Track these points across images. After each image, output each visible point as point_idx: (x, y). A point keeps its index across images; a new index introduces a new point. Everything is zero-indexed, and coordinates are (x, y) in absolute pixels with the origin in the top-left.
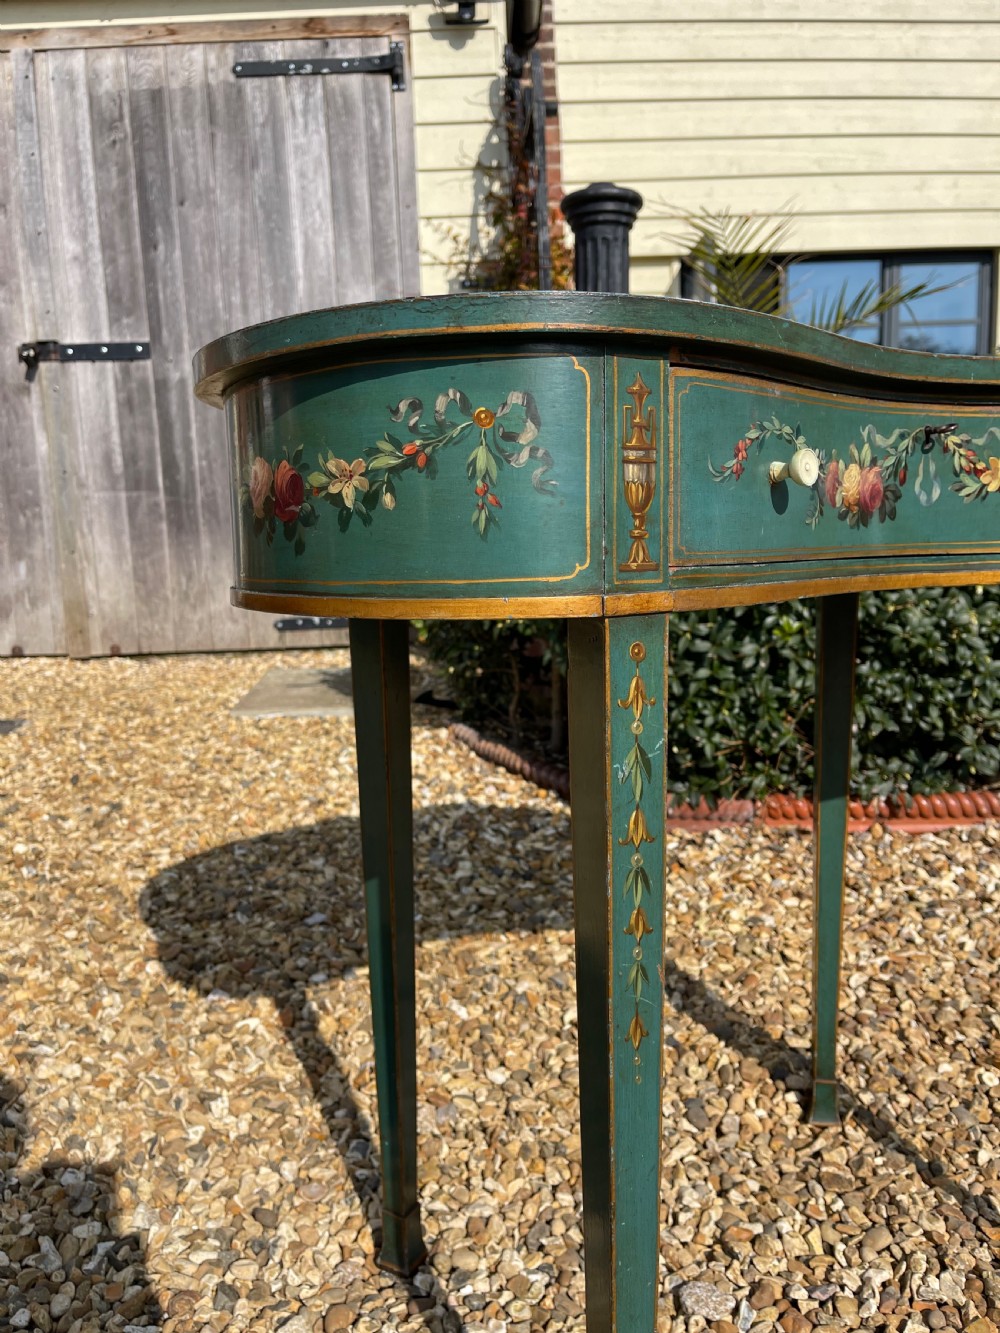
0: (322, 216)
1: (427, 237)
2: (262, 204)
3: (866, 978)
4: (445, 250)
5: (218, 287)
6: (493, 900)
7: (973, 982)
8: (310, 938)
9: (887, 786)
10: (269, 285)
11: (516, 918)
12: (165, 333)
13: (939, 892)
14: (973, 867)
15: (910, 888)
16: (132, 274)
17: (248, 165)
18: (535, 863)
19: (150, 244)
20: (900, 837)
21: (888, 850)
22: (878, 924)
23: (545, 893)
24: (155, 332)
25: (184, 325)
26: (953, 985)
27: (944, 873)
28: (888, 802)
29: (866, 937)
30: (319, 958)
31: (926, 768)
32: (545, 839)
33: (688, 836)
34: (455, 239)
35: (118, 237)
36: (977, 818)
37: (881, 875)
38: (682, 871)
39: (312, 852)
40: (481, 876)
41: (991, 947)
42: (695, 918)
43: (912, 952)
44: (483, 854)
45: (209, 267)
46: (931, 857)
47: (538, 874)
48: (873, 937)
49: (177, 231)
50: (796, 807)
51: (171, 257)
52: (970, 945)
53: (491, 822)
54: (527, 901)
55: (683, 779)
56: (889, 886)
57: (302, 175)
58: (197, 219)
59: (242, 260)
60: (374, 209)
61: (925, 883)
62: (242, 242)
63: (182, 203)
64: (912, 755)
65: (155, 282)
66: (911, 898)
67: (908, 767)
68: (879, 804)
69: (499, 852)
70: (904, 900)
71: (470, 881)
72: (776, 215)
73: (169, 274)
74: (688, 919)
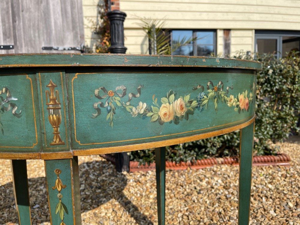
0: (59, 15)
1: (86, 22)
2: (43, 12)
3: (182, 214)
4: (90, 25)
5: (32, 32)
6: (89, 196)
7: (208, 213)
8: (34, 213)
9: (190, 158)
10: (45, 31)
11: (94, 201)
12: (18, 43)
13: (202, 186)
14: (210, 179)
15: (195, 185)
16: (10, 28)
17: (40, 2)
18: (102, 184)
19: (14, 21)
20: (194, 170)
21: (191, 174)
22: (187, 197)
23: (103, 193)
24: (15, 42)
25: (23, 41)
26: (203, 215)
27: (203, 180)
28: (191, 162)
29: (183, 201)
30: (34, 219)
31: (199, 153)
32: (106, 177)
33: (143, 173)
34: (93, 22)
35: (6, 20)
36: (211, 165)
37: (189, 182)
38: (140, 184)
39: (41, 184)
40: (87, 189)
41: (213, 202)
42: (141, 198)
43: (194, 205)
44: (89, 182)
45: (29, 27)
46: (200, 176)
47: (102, 187)
48: (186, 201)
49: (21, 18)
50: (169, 164)
51: (20, 24)
52: (208, 202)
53: (93, 172)
54: (98, 196)
55: (142, 158)
56: (190, 185)
57: (54, 5)
58: (27, 15)
59: (38, 25)
60: (72, 14)
61: (199, 183)
62: (38, 21)
63: (23, 11)
64: (196, 150)
65: (15, 30)
66: (195, 188)
67: (195, 153)
68: (189, 162)
69: (93, 181)
70: (193, 189)
71: (83, 190)
72: (162, 19)
73: (19, 28)
74: (140, 198)
